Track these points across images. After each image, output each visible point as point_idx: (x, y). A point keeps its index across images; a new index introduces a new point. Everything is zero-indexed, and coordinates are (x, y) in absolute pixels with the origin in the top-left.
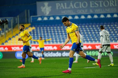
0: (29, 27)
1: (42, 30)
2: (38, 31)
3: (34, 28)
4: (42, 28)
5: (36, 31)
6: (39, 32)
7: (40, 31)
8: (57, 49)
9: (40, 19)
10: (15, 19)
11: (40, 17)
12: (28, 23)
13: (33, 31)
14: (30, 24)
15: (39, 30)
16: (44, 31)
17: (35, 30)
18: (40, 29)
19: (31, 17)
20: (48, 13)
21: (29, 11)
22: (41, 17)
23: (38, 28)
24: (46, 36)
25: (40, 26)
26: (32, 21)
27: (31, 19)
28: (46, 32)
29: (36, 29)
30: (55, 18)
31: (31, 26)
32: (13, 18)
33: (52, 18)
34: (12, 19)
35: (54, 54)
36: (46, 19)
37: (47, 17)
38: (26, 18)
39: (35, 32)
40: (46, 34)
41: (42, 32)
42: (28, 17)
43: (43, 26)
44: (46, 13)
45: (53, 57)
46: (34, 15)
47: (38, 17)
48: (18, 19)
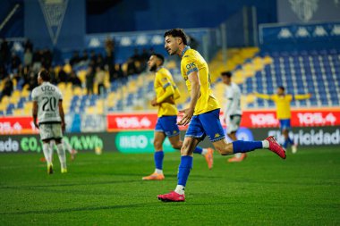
0: (254, 57)
1: (292, 65)
2: (280, 69)
3: (269, 60)
4: (291, 59)
5: (276, 69)
6: (283, 72)
7: (287, 69)
8: (335, 123)
9: (285, 34)
10: (215, 33)
11: (285, 27)
12: (251, 45)
13: (267, 68)
14: (256, 50)
15: (282, 66)
16: (297, 68)
17: (272, 66)
18: (286, 63)
19: (261, 27)
20: (308, 16)
21: (254, 9)
22: (289, 27)
23: (281, 60)
24: (305, 84)
25: (286, 54)
26: (264, 38)
27: (261, 33)
28: (303, 71)
29: (277, 62)
30: (329, 31)
31: (261, 55)
32: (207, 30)
33: (320, 32)
34: (205, 32)
35: (327, 135)
36: (303, 32)
37: (306, 26)
38: (246, 32)
39: (273, 72)
40: (304, 78)
41: (293, 71)
42: (250, 29)
43: (296, 53)
44: (303, 17)
45: (323, 145)
46: (270, 22)
47: (279, 29)
48: (222, 33)
